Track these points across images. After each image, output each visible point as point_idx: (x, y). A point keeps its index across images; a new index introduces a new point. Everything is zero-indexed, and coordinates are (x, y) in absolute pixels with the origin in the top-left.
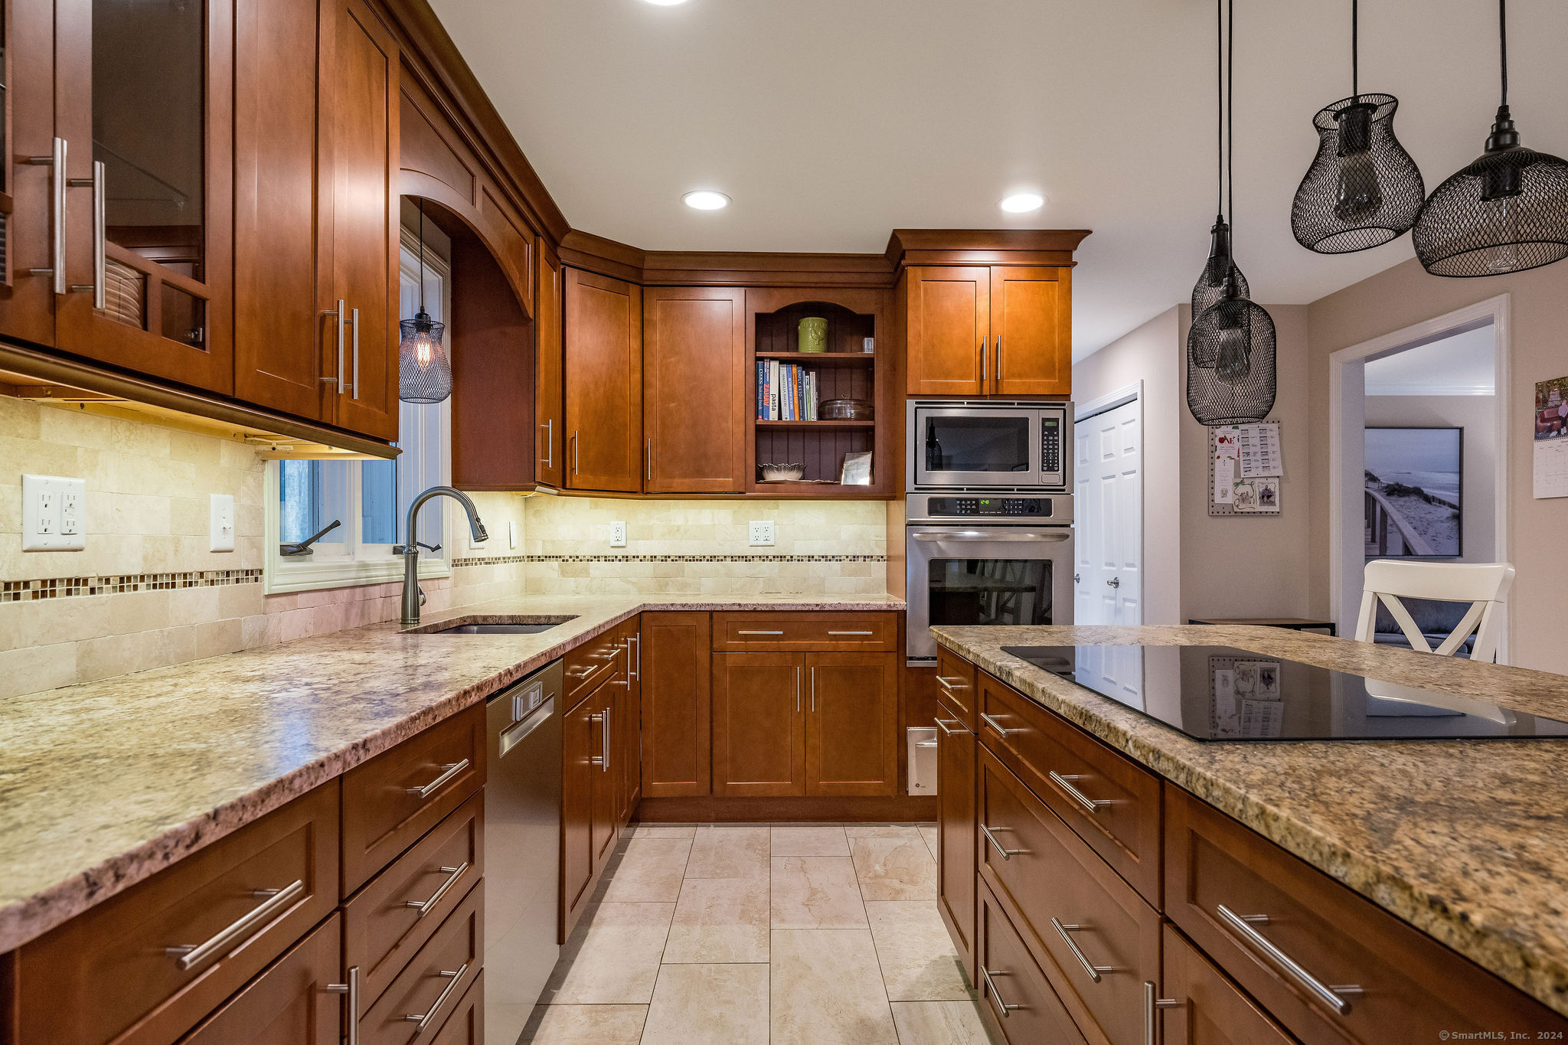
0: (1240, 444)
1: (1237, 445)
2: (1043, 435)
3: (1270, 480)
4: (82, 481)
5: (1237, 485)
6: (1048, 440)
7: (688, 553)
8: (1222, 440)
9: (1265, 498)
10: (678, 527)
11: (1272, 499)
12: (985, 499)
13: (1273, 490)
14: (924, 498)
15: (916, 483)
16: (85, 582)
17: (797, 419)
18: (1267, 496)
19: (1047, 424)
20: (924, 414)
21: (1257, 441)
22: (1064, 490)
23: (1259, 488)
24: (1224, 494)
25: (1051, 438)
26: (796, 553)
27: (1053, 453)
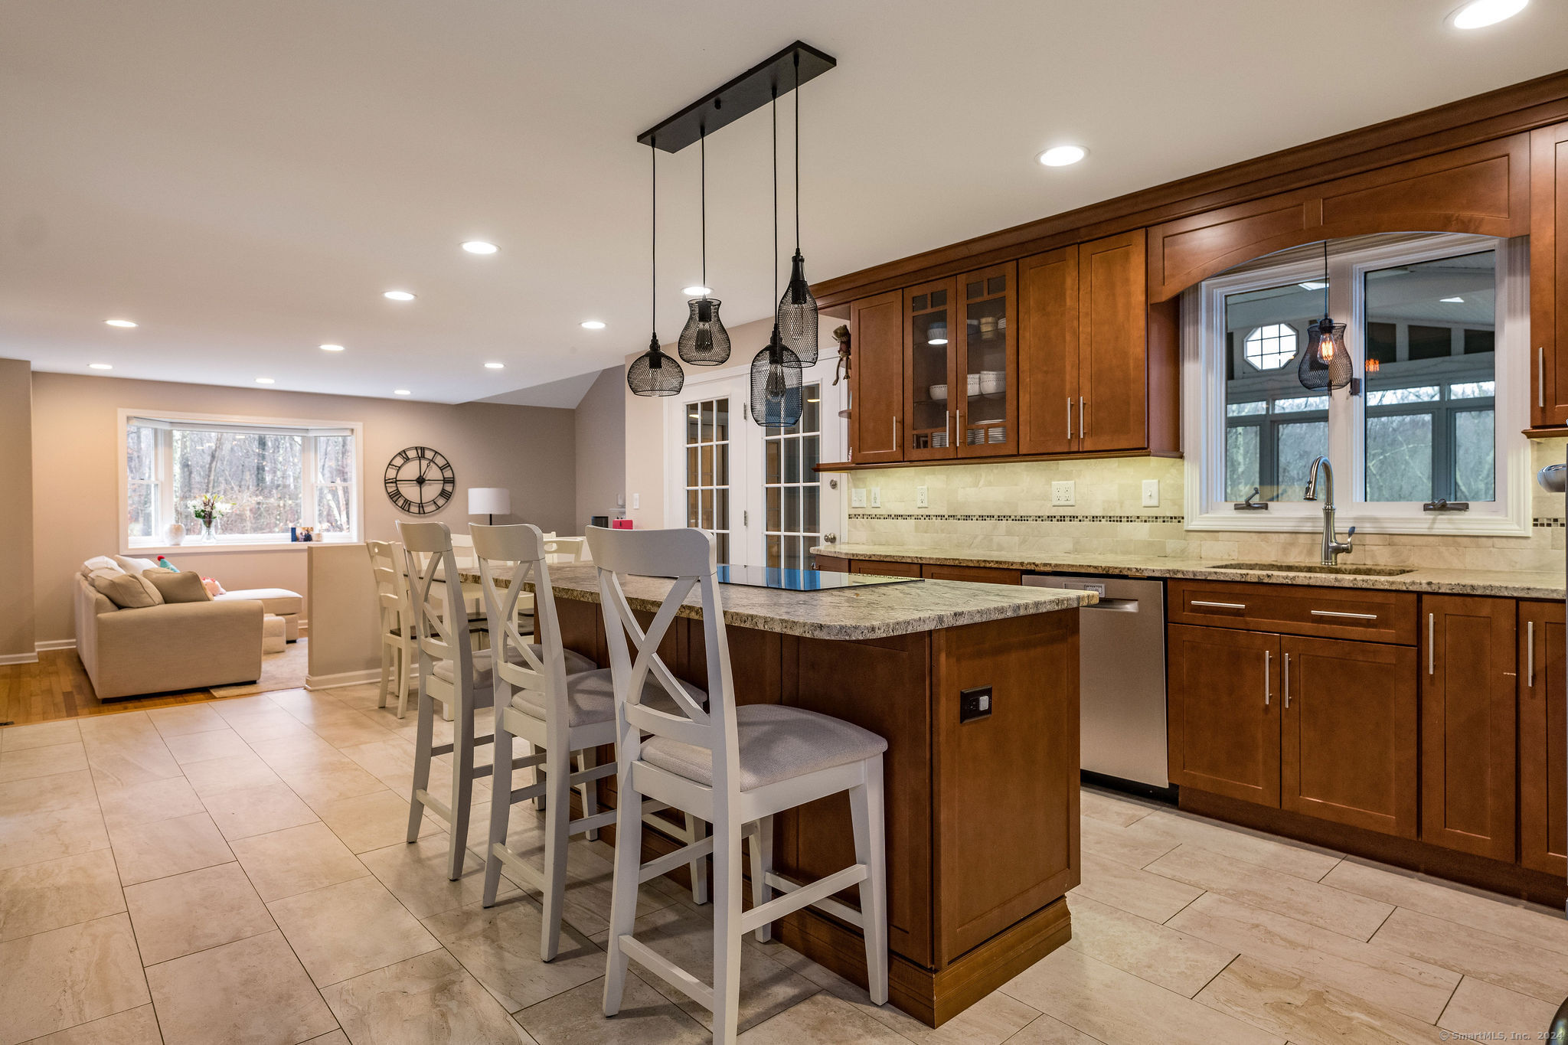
4: (1073, 482)
16: (1077, 517)
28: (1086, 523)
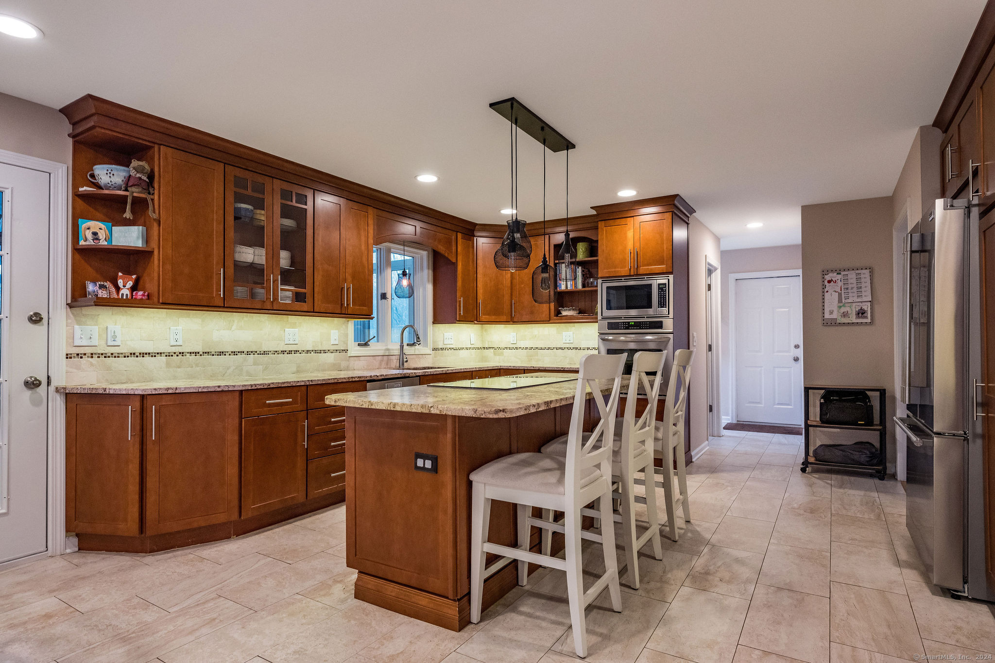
0: (842, 283)
1: (840, 284)
2: (659, 291)
3: (864, 304)
4: (297, 329)
5: (840, 307)
6: (661, 294)
7: (539, 346)
8: (829, 282)
9: (860, 315)
10: (536, 335)
11: (865, 315)
12: (632, 322)
13: (866, 309)
14: (606, 322)
15: (602, 316)
16: (298, 351)
17: (574, 288)
18: (861, 313)
19: (661, 286)
20: (605, 285)
21: (854, 281)
22: (669, 317)
23: (855, 308)
24: (831, 313)
25: (662, 293)
26: (582, 347)
27: (664, 299)
28: (304, 354)
